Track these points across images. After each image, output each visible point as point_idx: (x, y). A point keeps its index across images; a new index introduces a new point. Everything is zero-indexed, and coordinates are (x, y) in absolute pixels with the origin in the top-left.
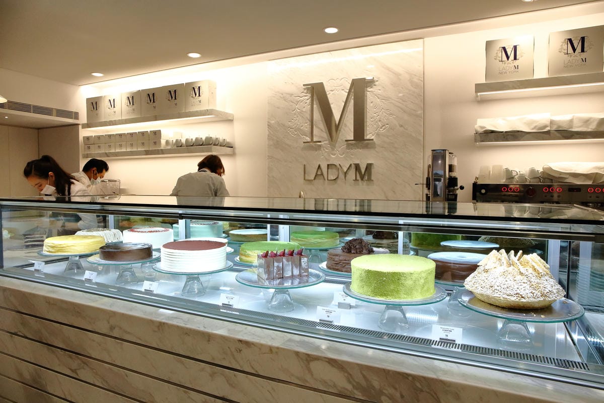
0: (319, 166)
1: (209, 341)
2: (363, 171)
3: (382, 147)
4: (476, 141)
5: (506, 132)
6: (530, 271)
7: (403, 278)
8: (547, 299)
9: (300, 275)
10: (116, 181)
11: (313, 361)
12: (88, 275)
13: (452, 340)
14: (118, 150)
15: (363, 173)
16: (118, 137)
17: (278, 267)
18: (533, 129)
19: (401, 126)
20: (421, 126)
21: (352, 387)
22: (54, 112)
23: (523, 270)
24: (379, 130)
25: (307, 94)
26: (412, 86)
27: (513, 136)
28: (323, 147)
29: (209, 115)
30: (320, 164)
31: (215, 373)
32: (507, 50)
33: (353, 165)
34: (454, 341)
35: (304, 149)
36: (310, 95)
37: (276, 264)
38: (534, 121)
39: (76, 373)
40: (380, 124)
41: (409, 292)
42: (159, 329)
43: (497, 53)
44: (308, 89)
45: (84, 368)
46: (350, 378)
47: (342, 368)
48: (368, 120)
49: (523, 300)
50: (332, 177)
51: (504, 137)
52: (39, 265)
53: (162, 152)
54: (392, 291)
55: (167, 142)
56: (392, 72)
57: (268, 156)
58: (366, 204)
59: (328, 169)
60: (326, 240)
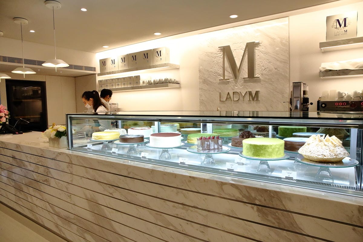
0: (228, 93)
1: (175, 177)
2: (254, 95)
3: (265, 81)
4: (320, 76)
5: (339, 70)
6: (330, 144)
7: (267, 148)
8: (337, 157)
9: (218, 148)
10: (116, 104)
11: (224, 185)
12: (114, 150)
13: (291, 178)
14: (117, 87)
15: (254, 96)
16: (116, 80)
17: (207, 144)
18: (356, 68)
19: (276, 69)
20: (288, 68)
21: (242, 196)
22: (84, 68)
23: (326, 143)
24: (263, 72)
25: (221, 53)
26: (282, 45)
27: (343, 72)
28: (231, 82)
29: (166, 66)
30: (229, 92)
31: (179, 192)
32: (340, 21)
33: (248, 93)
34: (293, 178)
35: (219, 84)
36: (222, 53)
37: (206, 143)
38: (357, 63)
39: (112, 195)
40: (263, 68)
41: (270, 154)
42: (152, 173)
43: (333, 23)
44: (221, 49)
45: (116, 192)
46: (241, 192)
47: (237, 188)
48: (256, 66)
49: (325, 157)
50: (236, 99)
51: (338, 73)
52: (90, 146)
53: (141, 87)
54: (262, 154)
55: (143, 82)
56: (270, 38)
57: (200, 88)
58: (256, 113)
59: (233, 94)
60: (232, 133)
